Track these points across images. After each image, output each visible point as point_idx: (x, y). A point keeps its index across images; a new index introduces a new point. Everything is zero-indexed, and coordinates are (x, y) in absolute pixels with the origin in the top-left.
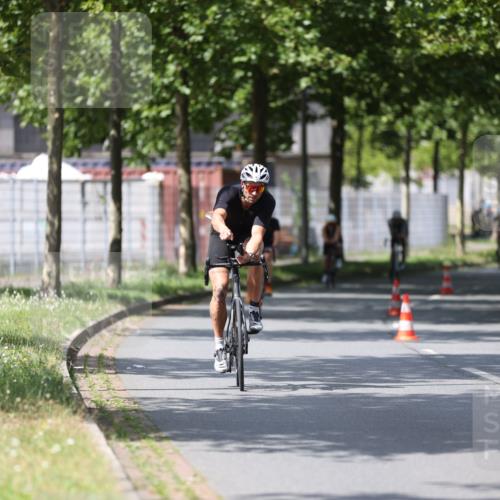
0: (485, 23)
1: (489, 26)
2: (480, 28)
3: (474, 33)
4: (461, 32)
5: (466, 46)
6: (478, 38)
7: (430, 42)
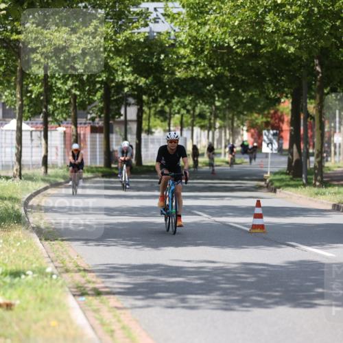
0: (202, 64)
1: (204, 66)
2: (200, 66)
3: (198, 69)
4: (193, 68)
5: (194, 74)
6: (200, 71)
7: (179, 72)
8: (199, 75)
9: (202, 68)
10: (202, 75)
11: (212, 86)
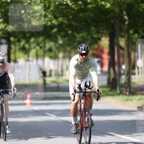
8: (47, 24)
9: (49, 19)
10: (49, 23)
11: (56, 30)
